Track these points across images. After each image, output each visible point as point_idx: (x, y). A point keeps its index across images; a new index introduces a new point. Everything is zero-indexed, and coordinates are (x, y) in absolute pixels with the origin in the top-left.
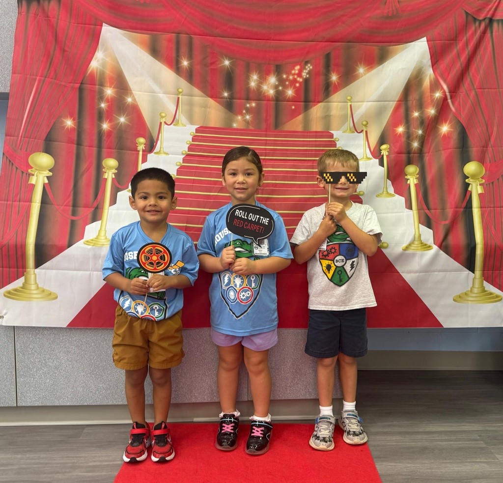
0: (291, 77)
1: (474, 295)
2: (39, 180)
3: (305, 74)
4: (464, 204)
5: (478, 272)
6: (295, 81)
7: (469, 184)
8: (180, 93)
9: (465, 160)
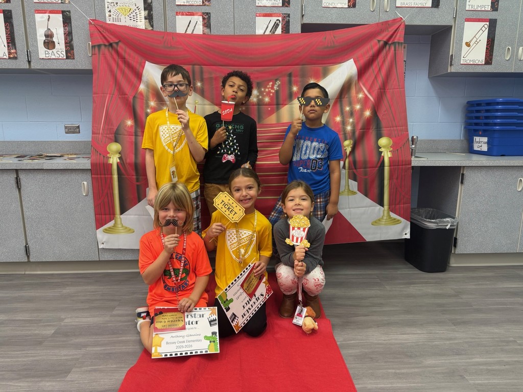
0: (267, 90)
1: (384, 221)
2: (114, 160)
3: (276, 88)
4: (379, 165)
5: (386, 207)
6: (270, 92)
7: (382, 152)
8: (196, 103)
9: (379, 136)
